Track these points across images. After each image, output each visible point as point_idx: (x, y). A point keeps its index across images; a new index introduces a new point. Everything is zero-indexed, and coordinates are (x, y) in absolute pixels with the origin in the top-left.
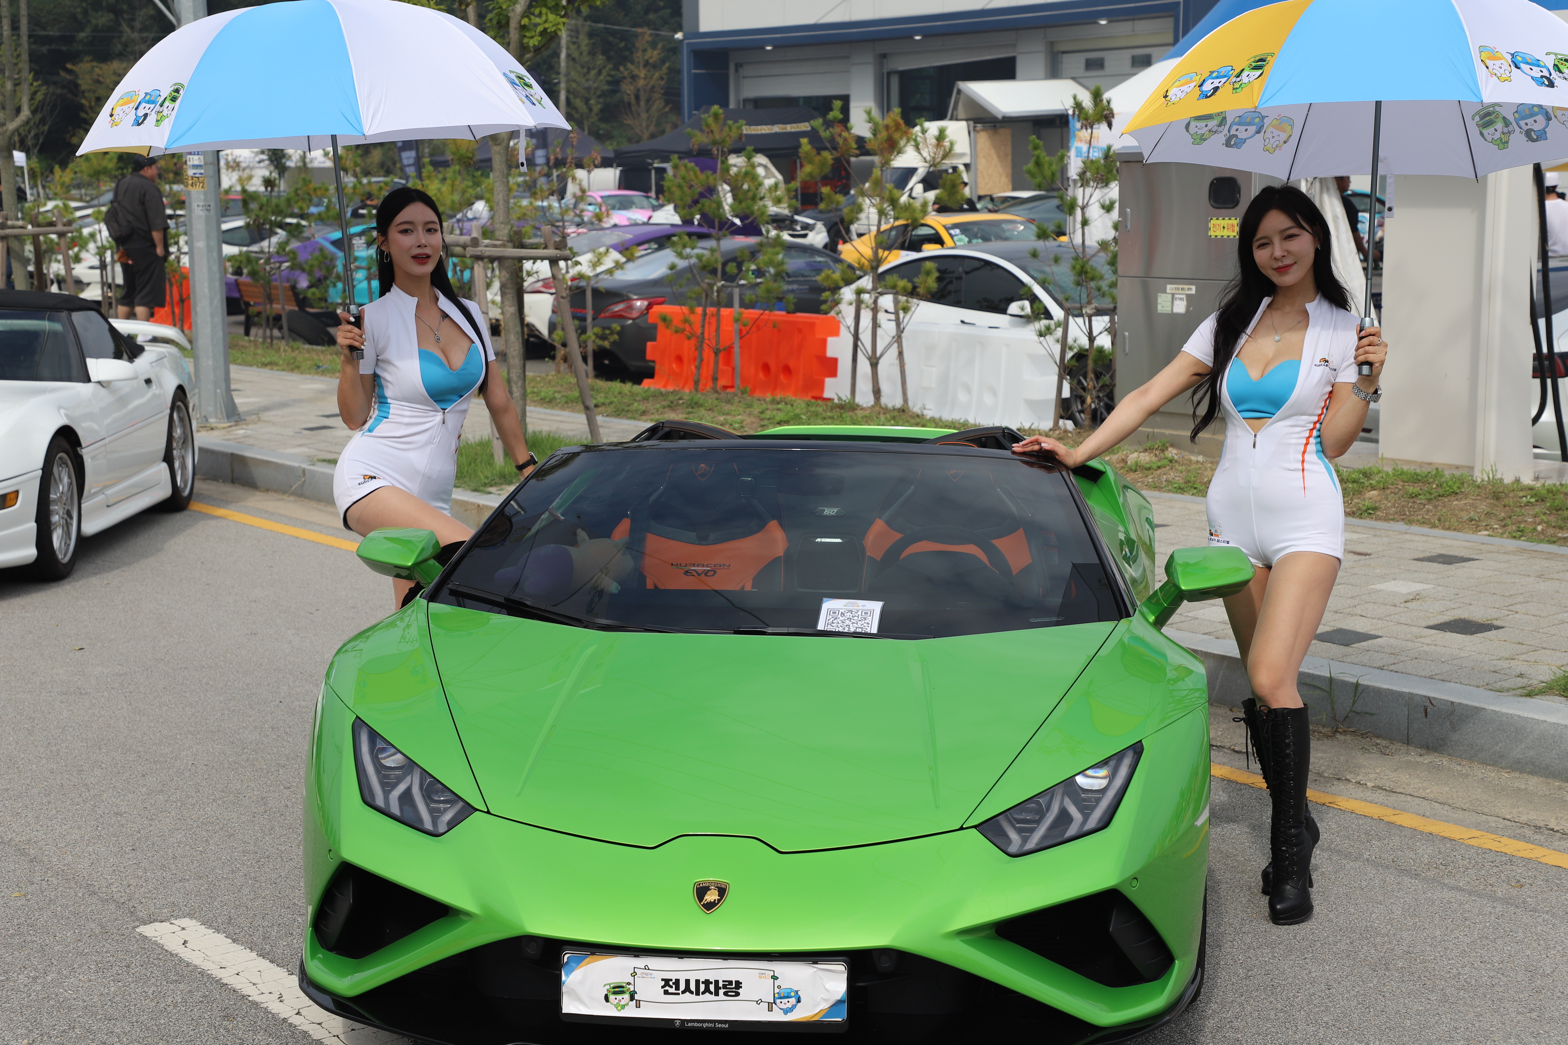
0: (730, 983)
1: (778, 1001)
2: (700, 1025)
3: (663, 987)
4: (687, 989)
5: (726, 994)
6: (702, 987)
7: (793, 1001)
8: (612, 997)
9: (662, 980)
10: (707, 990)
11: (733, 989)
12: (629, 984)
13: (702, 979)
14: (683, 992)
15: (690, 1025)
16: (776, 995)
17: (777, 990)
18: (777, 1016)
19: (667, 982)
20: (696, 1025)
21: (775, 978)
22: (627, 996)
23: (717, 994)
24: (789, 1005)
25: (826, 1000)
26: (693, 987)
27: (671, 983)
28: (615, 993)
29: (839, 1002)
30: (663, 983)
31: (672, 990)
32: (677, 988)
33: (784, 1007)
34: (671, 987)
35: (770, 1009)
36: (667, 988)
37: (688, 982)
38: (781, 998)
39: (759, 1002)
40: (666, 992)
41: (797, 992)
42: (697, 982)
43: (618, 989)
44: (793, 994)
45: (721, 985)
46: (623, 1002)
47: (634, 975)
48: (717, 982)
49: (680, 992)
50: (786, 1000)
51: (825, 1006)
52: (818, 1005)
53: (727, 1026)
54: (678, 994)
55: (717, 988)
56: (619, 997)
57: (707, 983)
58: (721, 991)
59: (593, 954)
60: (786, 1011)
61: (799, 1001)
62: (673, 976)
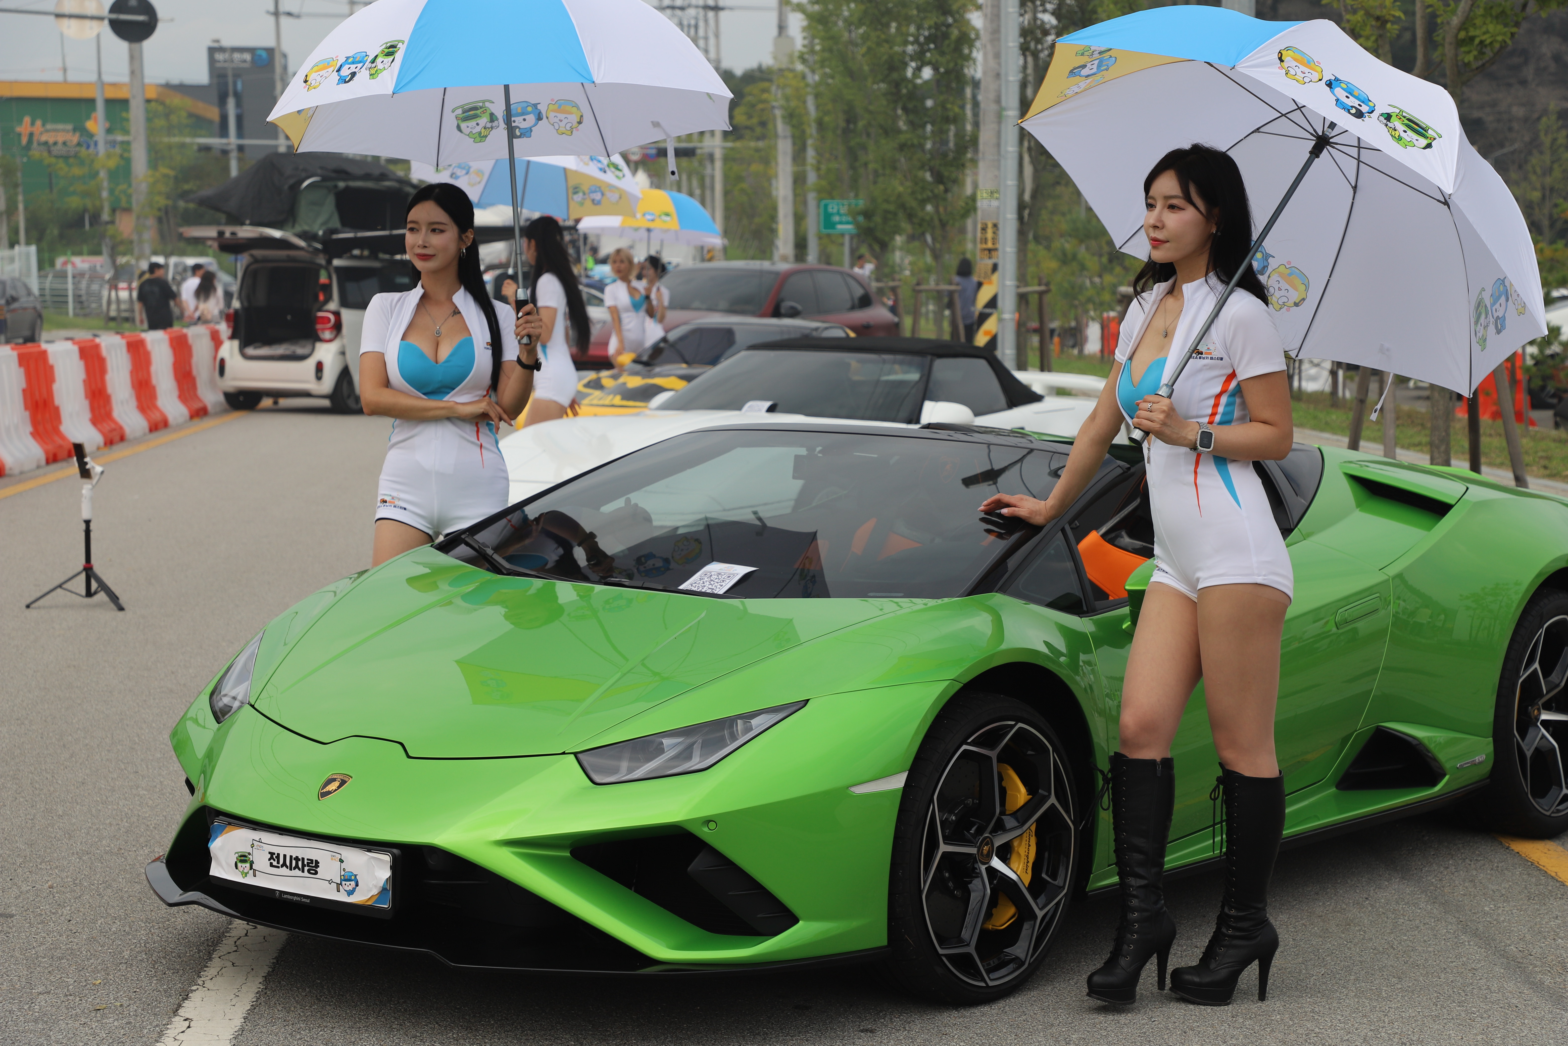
0: (312, 860)
1: (343, 883)
2: (291, 897)
3: (269, 860)
4: (284, 864)
5: (309, 871)
6: (294, 862)
7: (353, 883)
8: (239, 865)
9: (270, 853)
10: (297, 867)
11: (312, 867)
12: (249, 854)
13: (294, 856)
14: (282, 866)
15: (285, 896)
16: (342, 877)
17: (343, 873)
18: (342, 897)
19: (272, 854)
20: (289, 897)
21: (341, 861)
22: (248, 865)
23: (303, 871)
24: (350, 888)
25: (376, 886)
26: (288, 863)
27: (274, 856)
28: (242, 861)
29: (384, 890)
30: (269, 856)
31: (275, 863)
32: (278, 863)
33: (347, 889)
34: (274, 860)
35: (338, 891)
36: (272, 861)
37: (285, 856)
38: (345, 880)
39: (330, 882)
40: (271, 865)
41: (356, 876)
42: (291, 857)
43: (243, 858)
44: (353, 878)
45: (306, 863)
46: (246, 871)
47: (252, 846)
48: (303, 859)
49: (280, 865)
50: (348, 883)
51: (375, 892)
52: (370, 890)
53: (308, 901)
54: (278, 867)
55: (303, 865)
56: (244, 865)
57: (297, 859)
58: (306, 868)
59: (230, 824)
60: (350, 893)
61: (357, 885)
62: (276, 850)
